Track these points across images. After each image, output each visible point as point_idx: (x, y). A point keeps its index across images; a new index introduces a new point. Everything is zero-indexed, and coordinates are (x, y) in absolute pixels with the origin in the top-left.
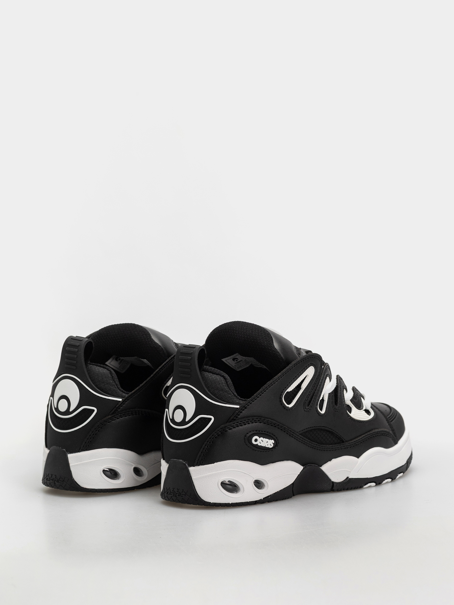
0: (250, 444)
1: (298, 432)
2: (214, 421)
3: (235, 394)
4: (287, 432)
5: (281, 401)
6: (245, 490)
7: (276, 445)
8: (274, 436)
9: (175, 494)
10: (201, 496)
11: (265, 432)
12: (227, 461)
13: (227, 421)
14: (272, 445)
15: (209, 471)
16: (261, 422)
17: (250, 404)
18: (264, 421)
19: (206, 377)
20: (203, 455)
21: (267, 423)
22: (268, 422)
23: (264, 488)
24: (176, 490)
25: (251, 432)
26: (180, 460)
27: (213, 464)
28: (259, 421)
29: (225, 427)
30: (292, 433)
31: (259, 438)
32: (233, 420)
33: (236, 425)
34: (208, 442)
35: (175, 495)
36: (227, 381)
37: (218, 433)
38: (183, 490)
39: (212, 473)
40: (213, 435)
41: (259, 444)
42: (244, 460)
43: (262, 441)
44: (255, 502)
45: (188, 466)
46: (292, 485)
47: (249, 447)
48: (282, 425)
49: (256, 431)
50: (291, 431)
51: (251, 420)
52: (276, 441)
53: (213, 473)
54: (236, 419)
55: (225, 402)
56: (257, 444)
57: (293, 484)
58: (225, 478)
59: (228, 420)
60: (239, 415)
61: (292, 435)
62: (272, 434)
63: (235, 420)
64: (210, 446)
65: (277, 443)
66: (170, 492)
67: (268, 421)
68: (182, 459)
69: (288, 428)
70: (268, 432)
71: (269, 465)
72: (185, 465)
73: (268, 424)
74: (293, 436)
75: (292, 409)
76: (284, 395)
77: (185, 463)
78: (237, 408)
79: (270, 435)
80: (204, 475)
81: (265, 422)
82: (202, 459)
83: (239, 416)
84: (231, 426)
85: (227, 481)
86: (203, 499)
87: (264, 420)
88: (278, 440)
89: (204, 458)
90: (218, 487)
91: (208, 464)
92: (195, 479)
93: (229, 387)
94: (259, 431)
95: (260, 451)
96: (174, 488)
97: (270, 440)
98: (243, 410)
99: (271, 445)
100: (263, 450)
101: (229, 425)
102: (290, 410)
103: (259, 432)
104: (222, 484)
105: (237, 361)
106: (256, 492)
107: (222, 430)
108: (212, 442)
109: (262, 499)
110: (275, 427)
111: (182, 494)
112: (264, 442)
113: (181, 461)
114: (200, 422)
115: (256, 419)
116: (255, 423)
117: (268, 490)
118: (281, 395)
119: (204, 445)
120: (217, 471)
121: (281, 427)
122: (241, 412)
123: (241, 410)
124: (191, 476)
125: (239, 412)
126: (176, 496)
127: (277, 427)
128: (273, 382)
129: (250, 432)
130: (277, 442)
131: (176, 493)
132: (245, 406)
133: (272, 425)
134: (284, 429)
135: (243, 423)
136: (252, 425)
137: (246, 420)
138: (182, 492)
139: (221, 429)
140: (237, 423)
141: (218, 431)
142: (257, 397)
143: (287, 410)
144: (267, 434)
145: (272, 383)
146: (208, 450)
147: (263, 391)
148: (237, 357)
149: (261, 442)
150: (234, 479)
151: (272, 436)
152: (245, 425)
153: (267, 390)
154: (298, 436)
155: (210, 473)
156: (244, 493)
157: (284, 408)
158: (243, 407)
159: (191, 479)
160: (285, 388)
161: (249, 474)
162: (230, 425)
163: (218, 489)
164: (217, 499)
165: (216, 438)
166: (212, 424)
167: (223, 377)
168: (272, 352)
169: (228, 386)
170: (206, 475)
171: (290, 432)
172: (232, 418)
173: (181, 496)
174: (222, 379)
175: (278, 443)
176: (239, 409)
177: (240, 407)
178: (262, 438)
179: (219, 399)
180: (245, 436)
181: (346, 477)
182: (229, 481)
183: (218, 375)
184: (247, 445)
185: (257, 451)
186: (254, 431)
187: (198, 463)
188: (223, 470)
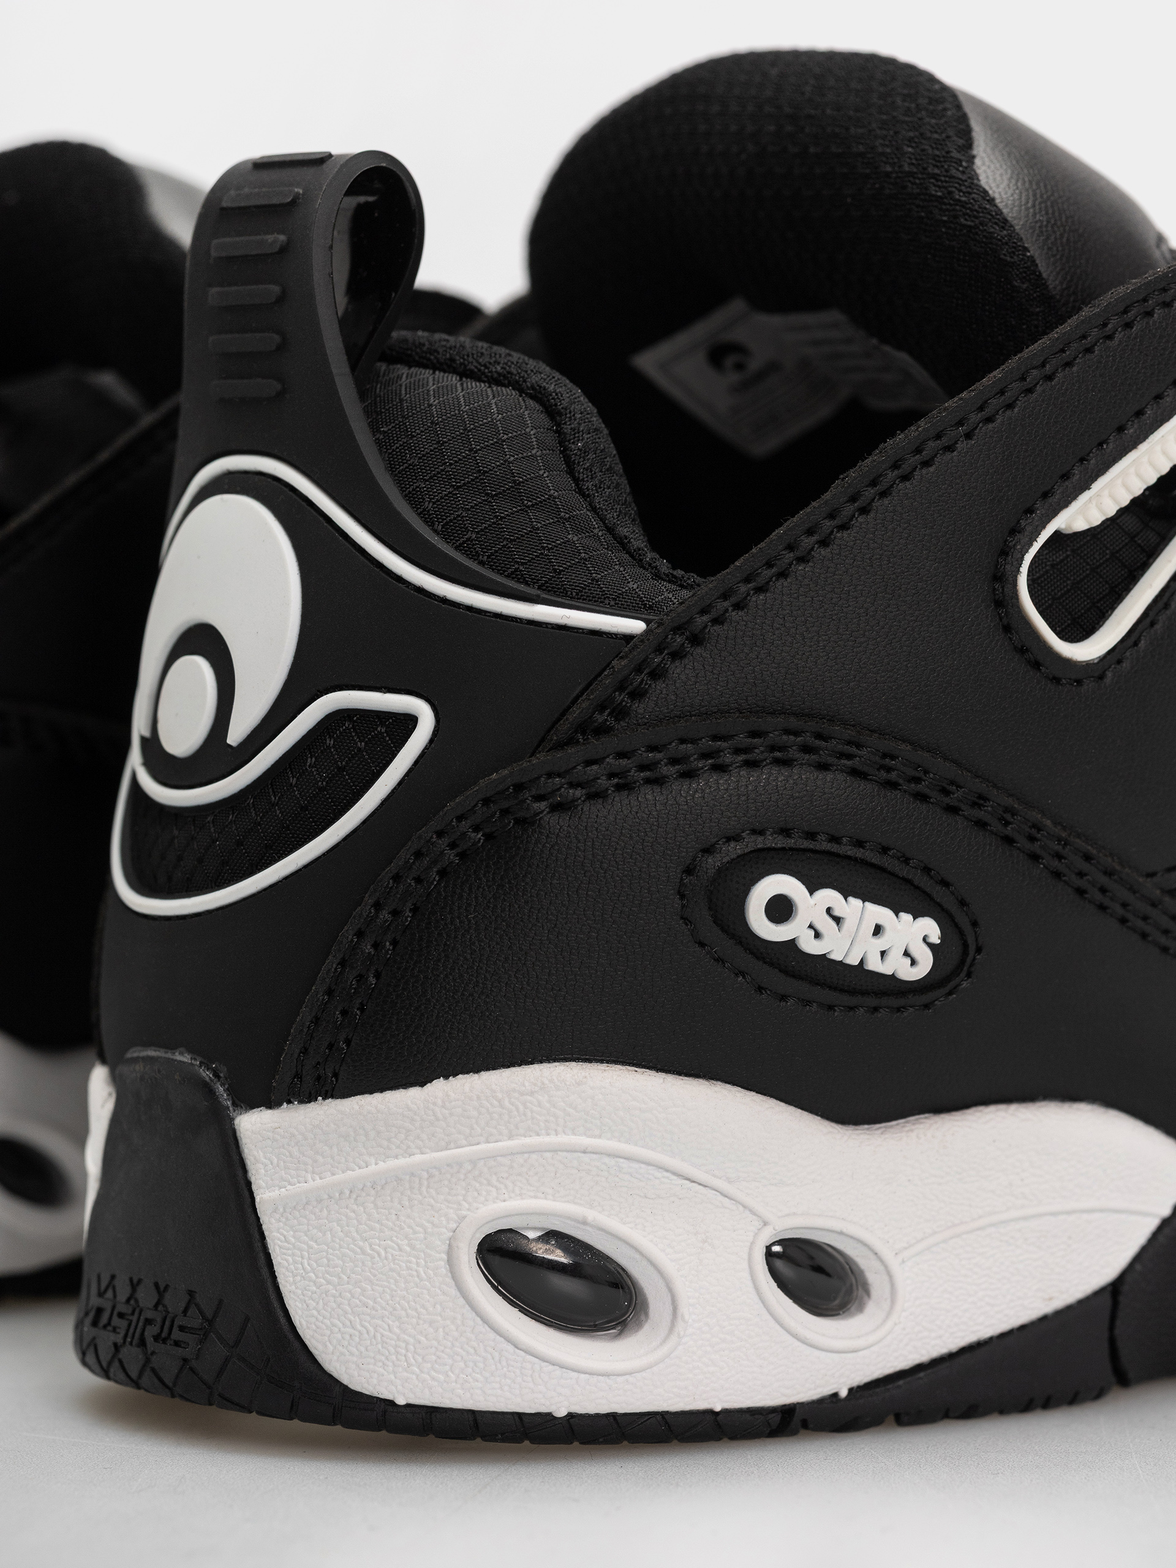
0: (733, 936)
1: (1151, 875)
2: (431, 741)
3: (623, 531)
4: (1055, 864)
5: (1007, 602)
6: (684, 1309)
7: (962, 962)
8: (945, 883)
9: (141, 1324)
10: (320, 1347)
11: (860, 844)
12: (536, 1066)
13: (543, 740)
14: (926, 962)
15: (385, 1143)
16: (831, 760)
17: (738, 606)
18: (850, 757)
19: (401, 400)
20: (344, 1013)
21: (883, 774)
22: (889, 770)
23: (861, 1309)
24: (146, 1297)
25: (736, 838)
26: (181, 1054)
27: (414, 1092)
28: (806, 749)
29: (519, 787)
30: (1104, 880)
31: (807, 894)
32: (584, 733)
33: (611, 776)
34: (378, 906)
35: (138, 1331)
36: (567, 428)
37: (464, 834)
38: (191, 1293)
39: (402, 1162)
40: (418, 854)
41: (810, 946)
42: (680, 1073)
43: (838, 920)
44: (776, 1419)
45: (234, 1104)
46: (1107, 1299)
47: (718, 960)
48: (1009, 801)
49: (786, 832)
50: (1088, 858)
51: (742, 740)
52: (961, 933)
53: (418, 1158)
54: (611, 722)
55: (527, 584)
56: (792, 944)
57: (1115, 1289)
58: (516, 1204)
59: (549, 731)
60: (638, 694)
61: (1103, 890)
62: (927, 870)
63: (602, 731)
64: (394, 943)
65: (965, 946)
66: (114, 1308)
67: (885, 756)
68: (191, 1050)
69: (1064, 828)
70: (885, 850)
71: (909, 1127)
72: (211, 1092)
73: (893, 785)
74: (1107, 902)
75: (1101, 677)
76: (1028, 558)
77: (207, 1075)
78: (628, 638)
79: (904, 871)
80: (340, 1177)
81: (865, 769)
82: (331, 1046)
83: (640, 708)
84: (572, 785)
85: (532, 1235)
86: (335, 1375)
87: (853, 750)
88: (975, 924)
89: (348, 1042)
90: (449, 1280)
91: (382, 1090)
92: (275, 1211)
93: (576, 480)
94: (811, 836)
95: (821, 1005)
96: (135, 1281)
97: (906, 917)
98: (677, 655)
99: (913, 963)
100: (847, 1000)
101: (550, 775)
102: (1079, 682)
103: (806, 844)
104: (491, 1258)
105: (740, 367)
106: (788, 1331)
107: (493, 816)
108: (409, 905)
109: (844, 1393)
110: (953, 810)
111: (182, 1328)
112: (847, 925)
113: (186, 1058)
114: (329, 747)
115: (787, 732)
116: (775, 770)
117: (889, 1324)
118: (1004, 552)
119: (348, 932)
120: (447, 1149)
121: (1008, 816)
122: (657, 674)
123: (659, 650)
124: (249, 1184)
125: (639, 670)
126: (142, 1343)
127: (967, 811)
128: (938, 436)
129: (729, 839)
130: (971, 940)
131: (149, 1322)
132: (690, 621)
133: (922, 797)
134: (1032, 839)
135: (674, 761)
136: (743, 782)
137: (693, 741)
138: (185, 1312)
139: (486, 801)
140: (624, 762)
141: (460, 818)
142: (798, 554)
143: (1056, 680)
144: (882, 869)
145: (924, 442)
146: (378, 976)
147: (850, 509)
148: (739, 335)
149: (826, 925)
150: (591, 1215)
151: (920, 879)
152: (689, 775)
153: (886, 501)
154: (1154, 905)
155: (392, 1163)
156: (674, 1339)
157: (1029, 662)
158: (678, 629)
159: (250, 1210)
160: (1045, 495)
161: (721, 1184)
162: (559, 775)
163: (453, 1291)
164: (441, 1377)
165: (442, 873)
166: (416, 762)
167: (539, 395)
168: (956, 217)
169: (571, 472)
170: (359, 1172)
171: (1084, 866)
172: (575, 714)
173: (177, 1344)
174: (530, 413)
175: (979, 950)
176: (635, 647)
177: (653, 625)
178: (829, 896)
179: (482, 563)
180: (689, 871)
182: (552, 1236)
183: (499, 383)
184: (702, 945)
185: (791, 1002)
186: (761, 833)
187: (298, 1076)
188: (500, 1144)
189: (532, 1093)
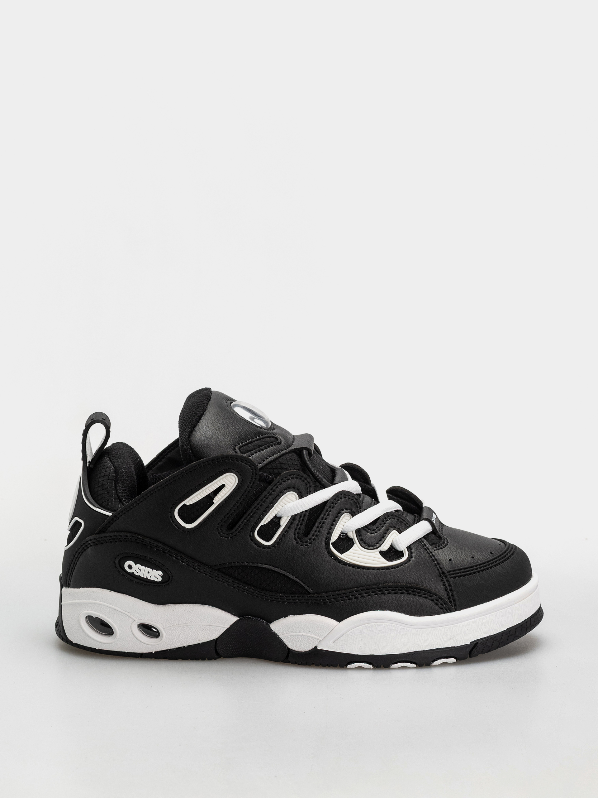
0: (123, 571)
4: (187, 563)
5: (172, 517)
7: (168, 579)
8: (161, 565)
11: (145, 557)
14: (160, 579)
16: (139, 542)
17: (124, 514)
18: (143, 542)
21: (149, 545)
23: (160, 637)
25: (123, 554)
27: (78, 589)
28: (135, 540)
41: (137, 574)
42: (119, 592)
43: (141, 570)
44: (140, 655)
46: (214, 641)
47: (122, 575)
48: (175, 551)
49: (131, 554)
51: (124, 537)
52: (167, 574)
56: (133, 573)
57: (217, 639)
58: (93, 612)
60: (109, 526)
61: (199, 568)
62: (159, 562)
65: (169, 577)
67: (149, 542)
70: (150, 559)
74: (201, 571)
75: (194, 531)
76: (177, 509)
78: (108, 516)
79: (154, 563)
81: (146, 544)
85: (95, 617)
88: (170, 573)
97: (154, 570)
99: (157, 578)
102: (188, 532)
103: (135, 556)
109: (153, 652)
110: (164, 552)
115: (132, 536)
116: (129, 542)
117: (162, 641)
118: (172, 508)
121: (175, 554)
122: (112, 524)
123: (113, 519)
125: (110, 522)
127: (167, 552)
129: (121, 554)
133: (157, 549)
135: (113, 539)
136: (124, 544)
143: (184, 531)
144: (150, 562)
149: (138, 570)
151: (157, 564)
152: (115, 542)
154: (211, 571)
157: (177, 527)
161: (126, 613)
166: (81, 532)
175: (172, 577)
176: (110, 518)
177: (114, 514)
178: (139, 566)
180: (115, 559)
181: (314, 647)
184: (119, 571)
186: (127, 553)
188: (87, 601)
189: (92, 593)
